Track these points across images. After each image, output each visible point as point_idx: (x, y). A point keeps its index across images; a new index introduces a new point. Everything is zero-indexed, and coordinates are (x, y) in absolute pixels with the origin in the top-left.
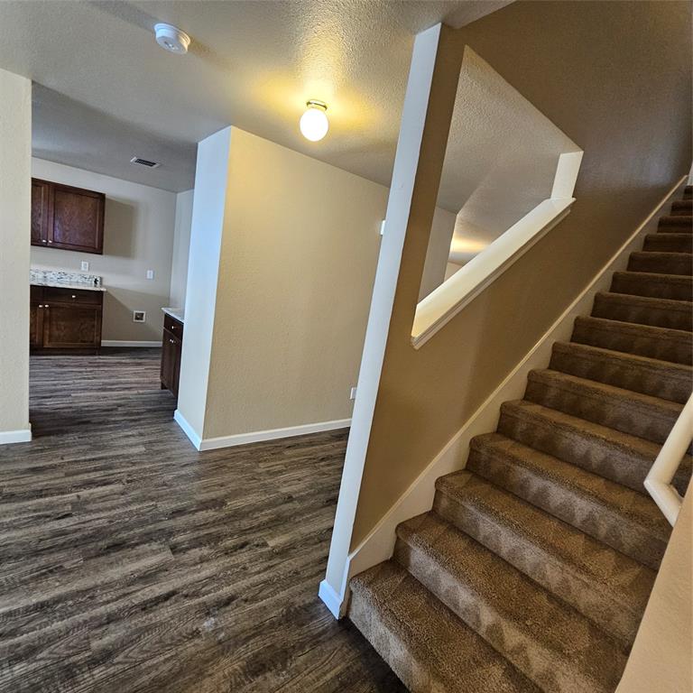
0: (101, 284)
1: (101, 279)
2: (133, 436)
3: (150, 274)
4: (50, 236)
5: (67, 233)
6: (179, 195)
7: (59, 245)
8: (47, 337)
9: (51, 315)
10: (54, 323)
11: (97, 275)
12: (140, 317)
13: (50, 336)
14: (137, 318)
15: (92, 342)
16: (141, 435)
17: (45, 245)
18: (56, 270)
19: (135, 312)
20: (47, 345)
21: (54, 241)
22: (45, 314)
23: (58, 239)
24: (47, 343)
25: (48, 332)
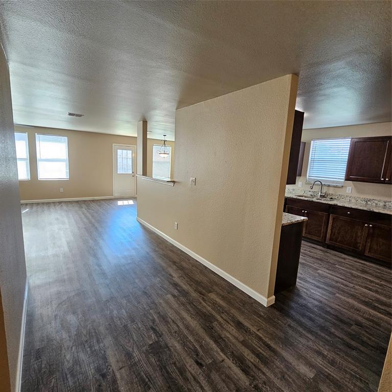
2: (324, 357)
8: (368, 248)
9: (373, 233)
13: (370, 248)
16: (333, 363)
17: (383, 182)
20: (367, 254)
22: (369, 232)
24: (367, 252)
25: (369, 244)
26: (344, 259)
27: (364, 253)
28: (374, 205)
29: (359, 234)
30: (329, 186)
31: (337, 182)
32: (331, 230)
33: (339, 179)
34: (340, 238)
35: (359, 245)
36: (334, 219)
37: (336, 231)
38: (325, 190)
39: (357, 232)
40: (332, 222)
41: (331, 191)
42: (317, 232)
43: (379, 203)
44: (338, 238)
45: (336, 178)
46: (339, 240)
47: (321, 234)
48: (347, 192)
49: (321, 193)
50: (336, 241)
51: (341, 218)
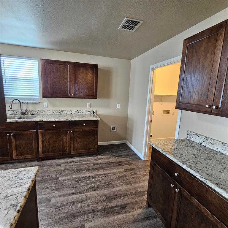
0: (96, 114)
1: (96, 111)
3: (118, 106)
4: (72, 91)
5: (80, 89)
6: (131, 60)
7: (77, 96)
8: (72, 148)
9: (73, 136)
10: (75, 140)
11: (94, 109)
12: (114, 128)
13: (74, 148)
14: (113, 130)
15: (94, 148)
17: (70, 97)
18: (76, 109)
19: (112, 126)
20: (72, 152)
21: (74, 95)
22: (70, 136)
23: (77, 93)
24: (72, 151)
25: (72, 145)
26: (60, 165)
27: (70, 152)
28: (65, 114)
29: (65, 140)
30: (27, 103)
31: (34, 99)
32: (43, 144)
33: (34, 96)
34: (51, 148)
35: (66, 148)
36: (42, 134)
37: (47, 144)
38: (24, 107)
39: (63, 139)
40: (41, 137)
41: (30, 108)
42: (28, 150)
43: (68, 112)
44: (49, 148)
45: (32, 96)
46: (50, 150)
47: (33, 151)
48: (44, 107)
49: (21, 111)
50: (48, 152)
51: (49, 132)
